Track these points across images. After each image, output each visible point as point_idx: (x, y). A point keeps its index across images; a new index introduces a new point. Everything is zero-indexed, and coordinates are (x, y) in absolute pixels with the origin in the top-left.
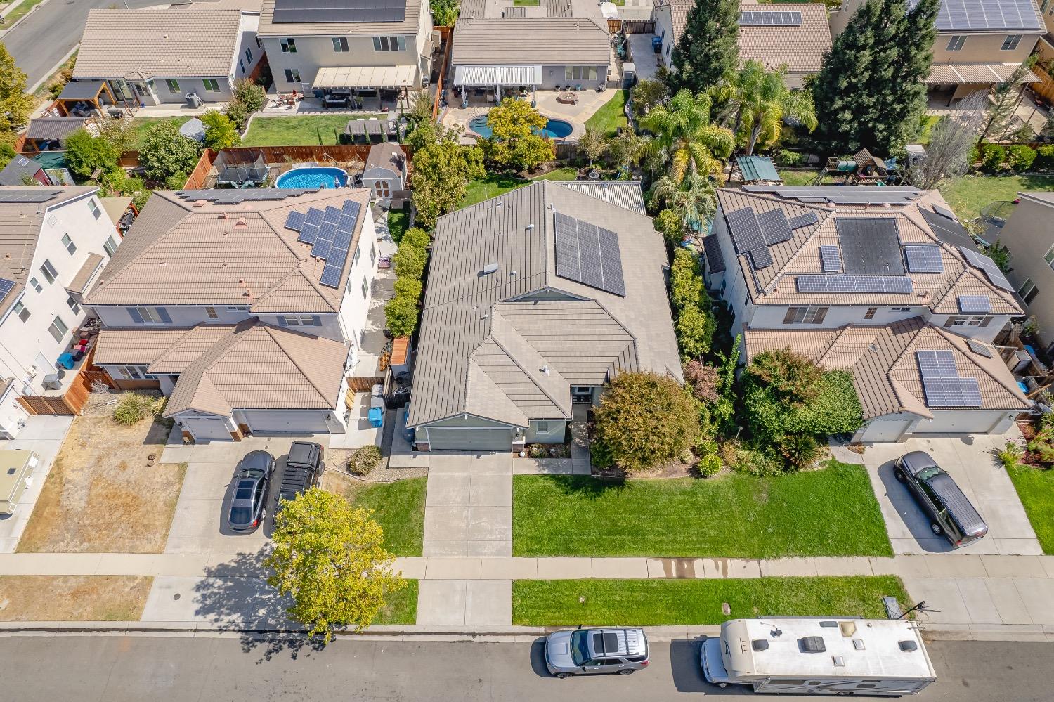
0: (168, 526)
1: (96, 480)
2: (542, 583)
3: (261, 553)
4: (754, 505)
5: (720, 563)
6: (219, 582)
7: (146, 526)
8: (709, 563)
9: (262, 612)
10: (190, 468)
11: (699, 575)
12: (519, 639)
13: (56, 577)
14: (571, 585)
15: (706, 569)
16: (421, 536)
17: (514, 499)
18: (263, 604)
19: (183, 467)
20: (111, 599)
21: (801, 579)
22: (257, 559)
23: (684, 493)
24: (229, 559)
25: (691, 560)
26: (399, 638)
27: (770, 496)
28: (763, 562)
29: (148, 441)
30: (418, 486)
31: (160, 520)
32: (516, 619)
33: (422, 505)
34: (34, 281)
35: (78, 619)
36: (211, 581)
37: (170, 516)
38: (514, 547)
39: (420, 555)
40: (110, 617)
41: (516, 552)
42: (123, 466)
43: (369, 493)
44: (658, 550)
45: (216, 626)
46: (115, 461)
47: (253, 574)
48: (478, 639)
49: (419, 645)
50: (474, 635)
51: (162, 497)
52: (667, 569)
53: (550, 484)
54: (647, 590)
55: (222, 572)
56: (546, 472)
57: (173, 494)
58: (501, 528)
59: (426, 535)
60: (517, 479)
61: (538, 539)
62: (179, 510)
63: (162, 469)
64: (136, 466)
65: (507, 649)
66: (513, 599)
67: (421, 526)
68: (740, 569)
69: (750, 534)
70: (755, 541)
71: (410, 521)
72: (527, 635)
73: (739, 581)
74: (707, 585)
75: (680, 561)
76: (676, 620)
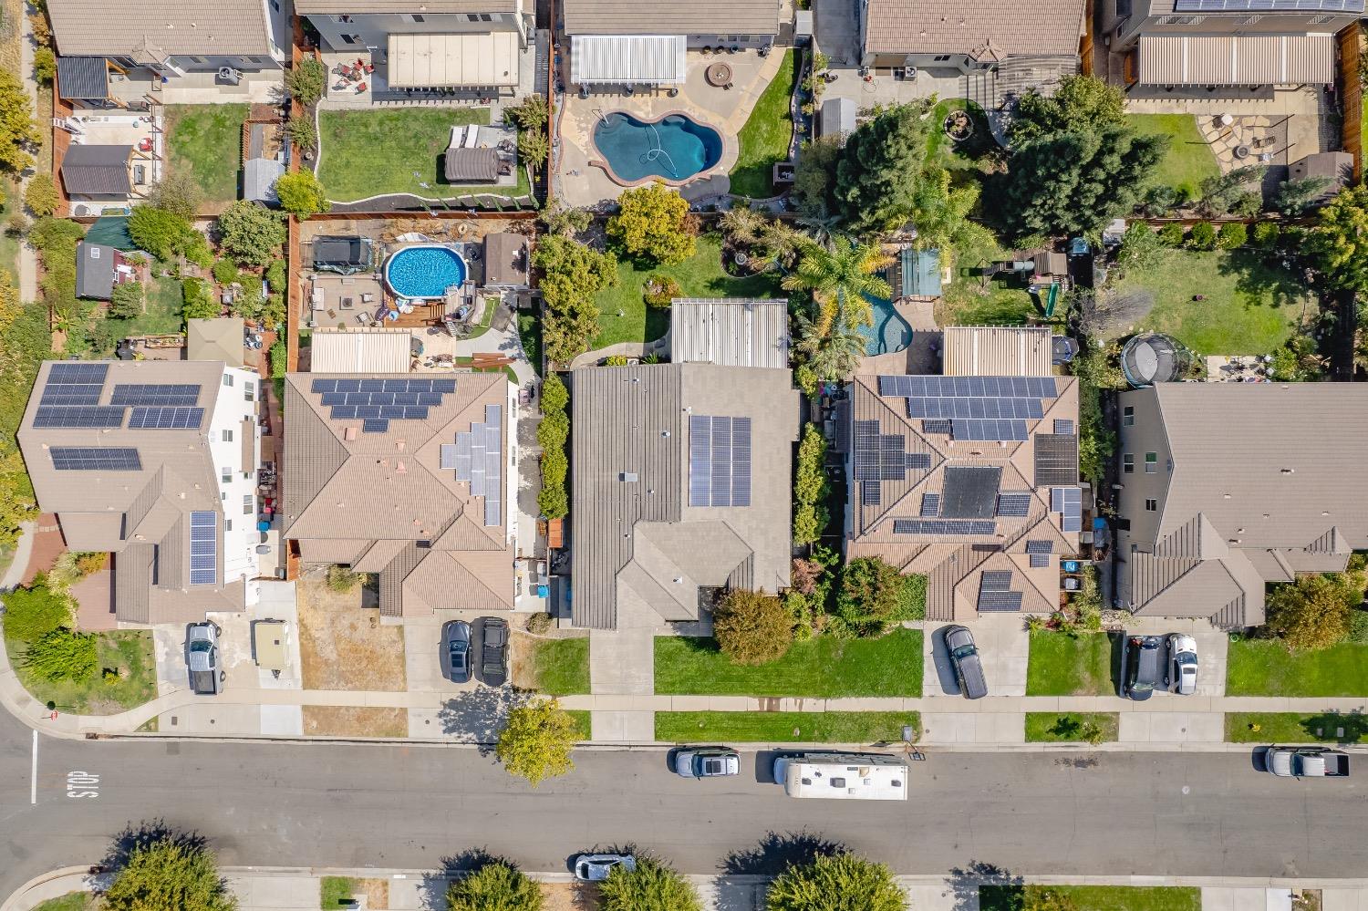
0: (404, 673)
1: (337, 640)
2: (675, 714)
3: (477, 691)
4: (831, 659)
5: (799, 701)
6: (453, 712)
7: (389, 673)
8: (791, 700)
9: (488, 732)
10: (407, 629)
11: (782, 709)
12: (659, 749)
13: (341, 707)
14: (695, 715)
15: (788, 704)
16: (589, 681)
17: (655, 655)
18: (488, 727)
19: (400, 628)
20: (383, 723)
21: (852, 714)
22: (475, 695)
24: (456, 696)
25: (778, 699)
26: (582, 748)
27: (844, 654)
28: (829, 700)
29: (365, 606)
30: (583, 644)
31: (397, 669)
32: (657, 737)
33: (588, 659)
35: (368, 735)
36: (448, 711)
37: (403, 665)
38: (656, 689)
39: (589, 693)
40: (388, 735)
41: (657, 692)
42: (353, 627)
43: (548, 648)
44: (757, 693)
45: (459, 741)
46: (346, 623)
47: (475, 707)
48: (632, 749)
49: (596, 753)
50: (630, 746)
51: (393, 652)
52: (761, 705)
53: (682, 644)
54: (745, 720)
55: (453, 704)
56: (678, 634)
57: (401, 649)
58: (645, 675)
59: (592, 680)
60: (657, 640)
61: (673, 684)
62: (408, 661)
63: (384, 631)
64: (363, 626)
65: (651, 755)
66: (656, 724)
67: (589, 673)
68: (812, 705)
69: (823, 682)
70: (826, 687)
71: (579, 670)
72: (665, 747)
73: (809, 714)
74: (787, 716)
75: (771, 700)
76: (762, 740)
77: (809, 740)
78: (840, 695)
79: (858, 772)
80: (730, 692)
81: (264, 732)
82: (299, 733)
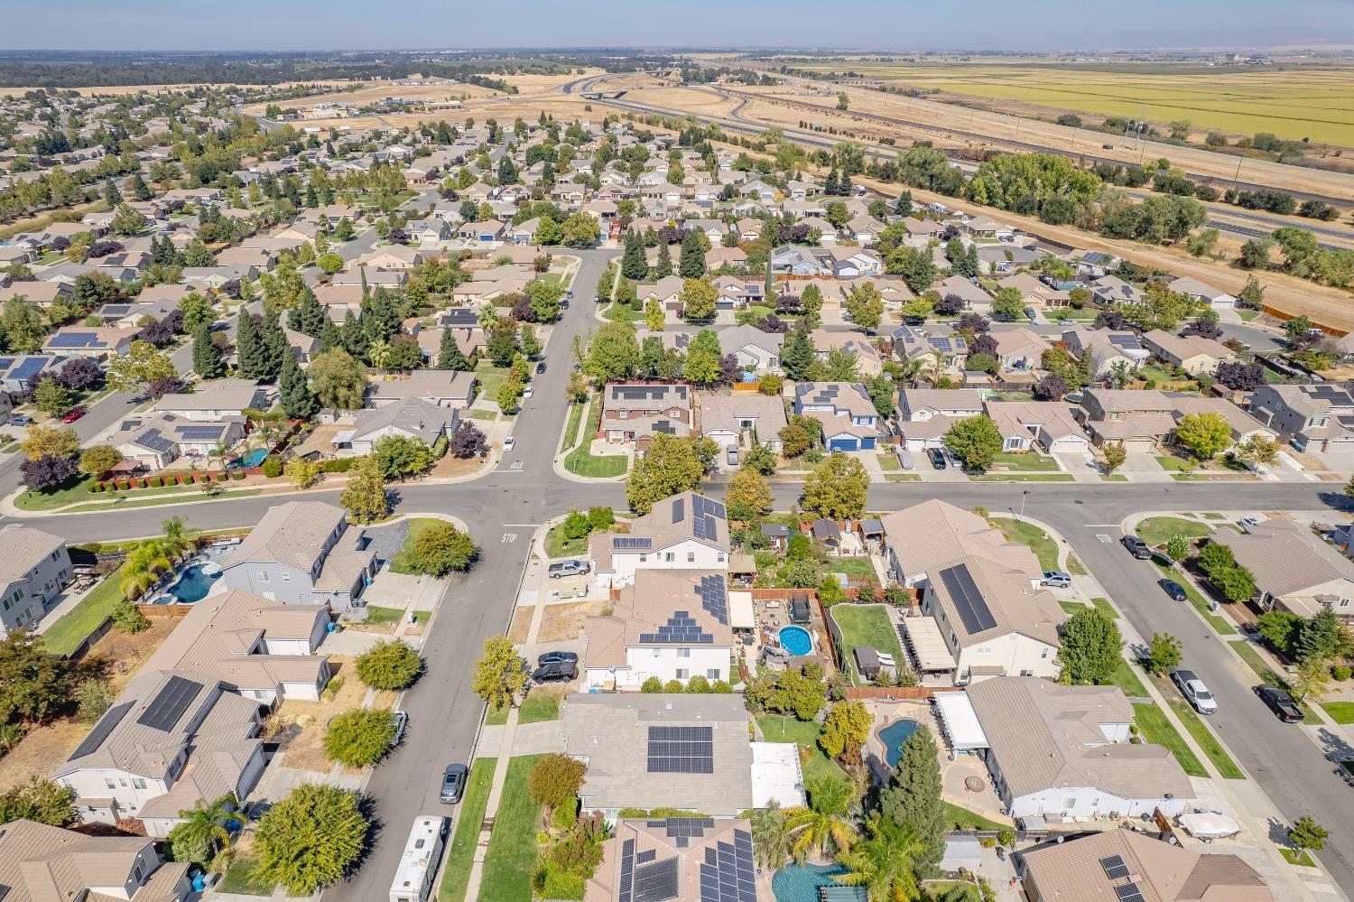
0: (548, 641)
1: (574, 615)
2: (494, 768)
3: (530, 669)
4: (517, 862)
5: (486, 844)
8: (488, 838)
11: (482, 833)
12: (470, 760)
13: (532, 620)
14: (490, 779)
15: (485, 836)
16: (526, 722)
21: (467, 880)
22: (528, 669)
23: (530, 829)
24: (529, 660)
25: (491, 830)
26: (481, 720)
28: (482, 863)
30: (553, 717)
31: (551, 639)
32: (479, 759)
33: (542, 721)
34: (659, 554)
35: (513, 628)
37: (553, 640)
38: (514, 757)
39: (518, 723)
41: (512, 758)
43: (554, 701)
44: (499, 814)
48: (473, 747)
49: (476, 726)
50: (475, 746)
51: (562, 636)
52: (488, 819)
54: (479, 809)
55: (524, 660)
57: (563, 639)
58: (526, 751)
59: (527, 724)
61: (516, 766)
62: (555, 642)
65: (466, 756)
66: (488, 758)
67: (532, 722)
68: (480, 853)
69: (498, 859)
70: (495, 860)
71: (535, 717)
73: (474, 850)
74: (475, 835)
75: (492, 825)
76: (461, 819)
77: (453, 851)
78: (485, 870)
79: (424, 858)
80: (503, 798)
81: (522, 594)
82: (519, 604)
